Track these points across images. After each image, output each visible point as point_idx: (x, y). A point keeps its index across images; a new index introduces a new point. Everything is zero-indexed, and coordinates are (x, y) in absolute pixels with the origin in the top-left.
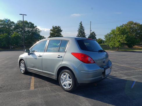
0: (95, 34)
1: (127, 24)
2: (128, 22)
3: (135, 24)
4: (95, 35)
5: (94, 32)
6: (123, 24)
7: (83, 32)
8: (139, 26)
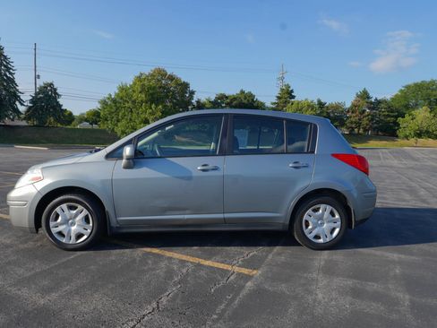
0: (55, 90)
1: (152, 75)
2: (153, 69)
3: (172, 78)
4: (56, 93)
5: (51, 85)
6: (142, 74)
7: (8, 78)
8: (179, 85)
